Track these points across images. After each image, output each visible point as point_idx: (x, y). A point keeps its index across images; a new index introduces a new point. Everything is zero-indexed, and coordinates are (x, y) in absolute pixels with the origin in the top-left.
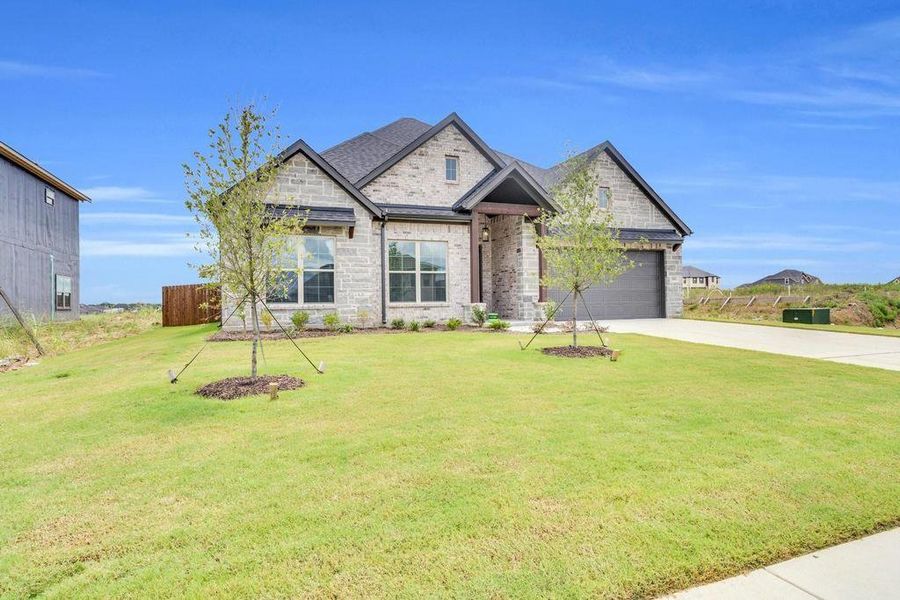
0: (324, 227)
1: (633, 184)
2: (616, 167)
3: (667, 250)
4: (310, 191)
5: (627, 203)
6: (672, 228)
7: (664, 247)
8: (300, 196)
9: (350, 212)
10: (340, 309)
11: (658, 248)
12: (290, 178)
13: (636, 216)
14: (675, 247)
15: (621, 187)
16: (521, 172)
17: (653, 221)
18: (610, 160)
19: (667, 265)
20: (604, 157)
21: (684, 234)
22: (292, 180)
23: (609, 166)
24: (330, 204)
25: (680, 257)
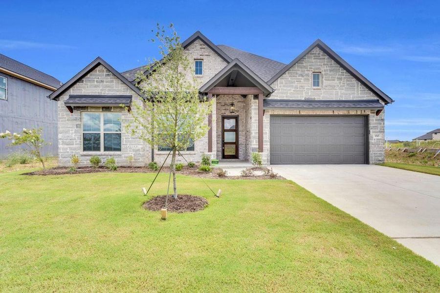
0: (114, 107)
1: (341, 69)
2: (327, 57)
3: (371, 115)
4: (107, 86)
5: (336, 82)
6: (376, 98)
7: (368, 112)
8: (101, 90)
9: (130, 97)
10: (123, 155)
11: (363, 113)
12: (96, 80)
13: (343, 91)
14: (378, 113)
15: (331, 71)
16: (240, 65)
17: (359, 93)
18: (322, 53)
19: (371, 126)
20: (317, 51)
21: (386, 103)
22: (97, 81)
23: (321, 57)
24: (118, 94)
25: (383, 120)
